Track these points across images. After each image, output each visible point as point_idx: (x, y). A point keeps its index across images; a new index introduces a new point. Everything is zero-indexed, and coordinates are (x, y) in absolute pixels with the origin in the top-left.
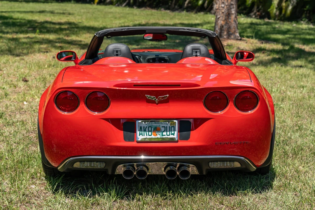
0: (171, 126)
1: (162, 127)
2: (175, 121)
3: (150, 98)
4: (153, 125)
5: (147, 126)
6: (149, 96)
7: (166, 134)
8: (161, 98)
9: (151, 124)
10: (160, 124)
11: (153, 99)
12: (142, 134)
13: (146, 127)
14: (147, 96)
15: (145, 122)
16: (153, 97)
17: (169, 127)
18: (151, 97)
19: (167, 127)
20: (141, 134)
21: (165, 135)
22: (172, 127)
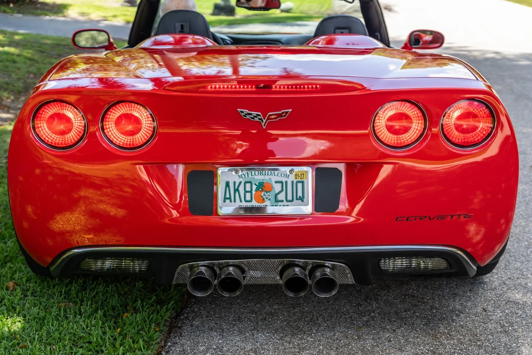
0: (297, 180)
1: (276, 182)
2: (305, 168)
3: (248, 117)
4: (256, 177)
5: (241, 180)
6: (246, 111)
7: (284, 200)
8: (273, 117)
9: (250, 176)
10: (270, 177)
11: (256, 119)
12: (230, 198)
13: (240, 183)
14: (242, 112)
15: (237, 172)
16: (254, 113)
17: (293, 182)
18: (251, 114)
19: (286, 182)
20: (227, 199)
21: (282, 201)
22: (297, 182)
